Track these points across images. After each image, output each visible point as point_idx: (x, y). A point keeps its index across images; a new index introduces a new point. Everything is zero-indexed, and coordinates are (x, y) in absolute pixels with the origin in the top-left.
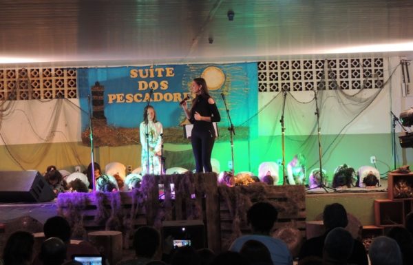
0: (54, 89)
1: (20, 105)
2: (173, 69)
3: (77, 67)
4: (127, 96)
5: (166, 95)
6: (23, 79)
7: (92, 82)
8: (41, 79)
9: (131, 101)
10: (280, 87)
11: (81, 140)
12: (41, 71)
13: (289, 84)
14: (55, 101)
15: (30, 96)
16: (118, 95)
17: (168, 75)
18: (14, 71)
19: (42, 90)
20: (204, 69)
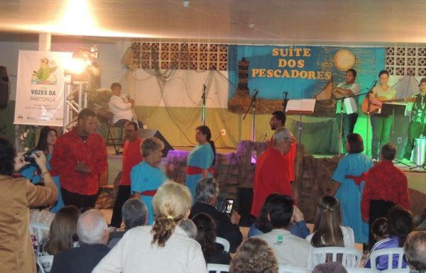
0: (208, 62)
1: (180, 73)
2: (309, 50)
3: (229, 44)
4: (269, 72)
5: (302, 72)
6: (184, 52)
7: (239, 58)
8: (199, 52)
9: (272, 76)
10: (405, 71)
11: (227, 107)
12: (199, 45)
13: (414, 69)
14: (208, 72)
15: (189, 66)
16: (261, 70)
17: (305, 55)
18: (177, 45)
19: (199, 62)
20: (337, 51)
